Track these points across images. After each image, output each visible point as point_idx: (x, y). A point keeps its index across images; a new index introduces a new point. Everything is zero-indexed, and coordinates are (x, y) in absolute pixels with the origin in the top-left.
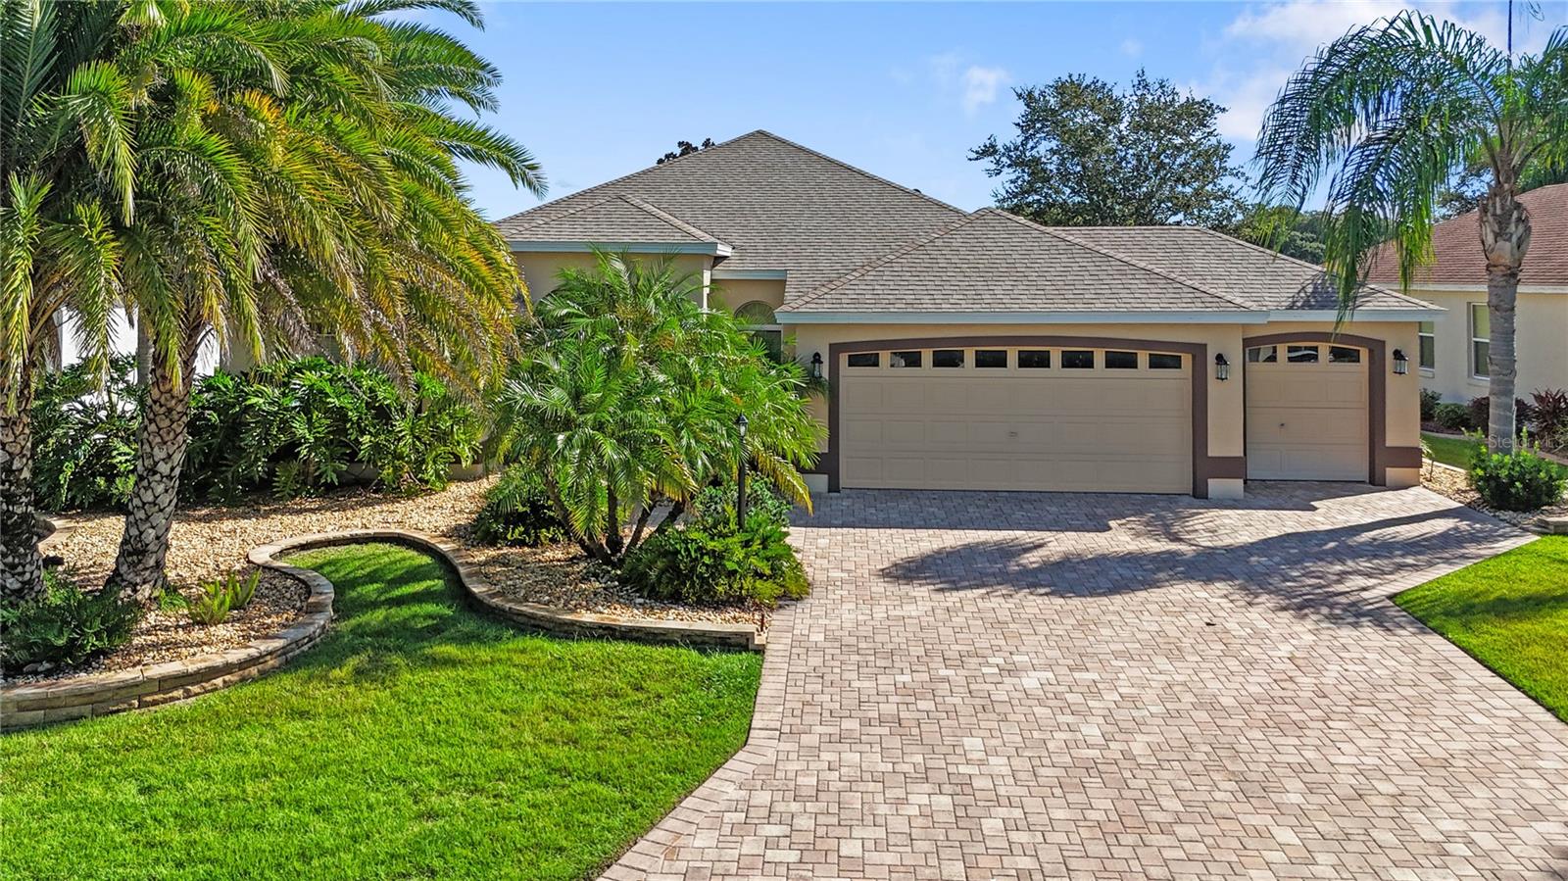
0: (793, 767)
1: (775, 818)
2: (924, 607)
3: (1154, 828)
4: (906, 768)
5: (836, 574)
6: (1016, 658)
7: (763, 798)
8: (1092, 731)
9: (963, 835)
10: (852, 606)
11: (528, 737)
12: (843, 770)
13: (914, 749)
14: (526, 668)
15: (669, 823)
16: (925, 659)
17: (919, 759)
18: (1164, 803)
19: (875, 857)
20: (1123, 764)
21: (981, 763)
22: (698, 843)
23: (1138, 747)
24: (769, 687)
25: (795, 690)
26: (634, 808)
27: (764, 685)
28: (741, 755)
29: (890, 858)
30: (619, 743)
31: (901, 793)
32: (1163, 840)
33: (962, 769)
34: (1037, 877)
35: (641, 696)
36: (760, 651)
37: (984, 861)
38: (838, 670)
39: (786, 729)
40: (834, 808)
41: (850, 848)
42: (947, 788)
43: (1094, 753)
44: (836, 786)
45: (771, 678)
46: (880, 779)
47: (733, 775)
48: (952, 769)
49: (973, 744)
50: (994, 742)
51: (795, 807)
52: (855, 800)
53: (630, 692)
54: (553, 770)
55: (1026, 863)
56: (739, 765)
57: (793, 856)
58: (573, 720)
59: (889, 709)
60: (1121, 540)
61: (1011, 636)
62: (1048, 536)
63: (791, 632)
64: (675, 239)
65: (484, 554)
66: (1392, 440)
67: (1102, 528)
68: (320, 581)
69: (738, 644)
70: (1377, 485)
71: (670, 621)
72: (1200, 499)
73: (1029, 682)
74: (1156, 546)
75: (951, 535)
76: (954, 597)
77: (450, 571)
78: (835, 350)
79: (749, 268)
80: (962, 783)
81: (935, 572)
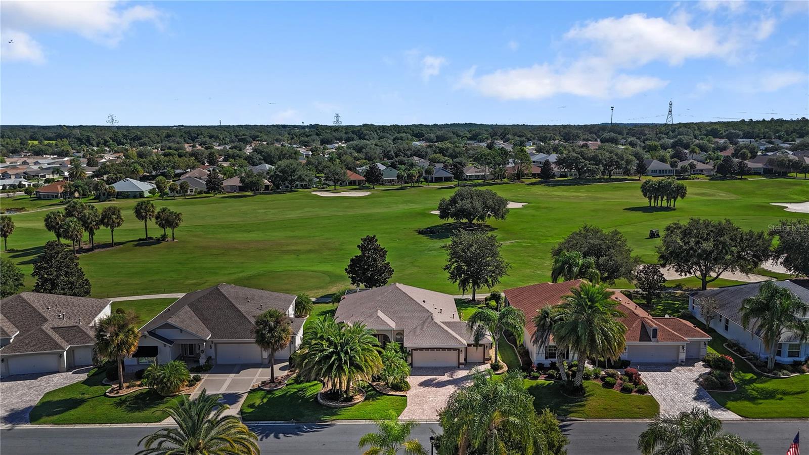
0: (411, 408)
5: (413, 385)
6: (430, 396)
7: (409, 410)
10: (415, 389)
11: (390, 406)
12: (415, 408)
14: (387, 399)
15: (403, 413)
16: (421, 397)
17: (420, 407)
21: (425, 407)
22: (405, 414)
24: (408, 400)
25: (410, 400)
28: (407, 407)
30: (397, 406)
31: (419, 410)
35: (398, 402)
36: (407, 396)
38: (414, 398)
39: (410, 405)
40: (414, 411)
41: (416, 414)
43: (434, 406)
46: (417, 409)
47: (407, 409)
51: (411, 411)
53: (396, 401)
54: (393, 409)
57: (412, 415)
58: (393, 404)
59: (418, 402)
60: (446, 378)
61: (430, 394)
62: (437, 377)
63: (409, 394)
64: (388, 328)
65: (375, 383)
66: (486, 357)
67: (444, 375)
68: (362, 389)
69: (405, 396)
70: (484, 363)
71: (398, 393)
72: (458, 368)
73: (430, 399)
74: (449, 378)
75: (426, 377)
76: (425, 388)
77: (372, 386)
78: (412, 350)
79: (398, 328)
80: (424, 409)
81: (424, 384)
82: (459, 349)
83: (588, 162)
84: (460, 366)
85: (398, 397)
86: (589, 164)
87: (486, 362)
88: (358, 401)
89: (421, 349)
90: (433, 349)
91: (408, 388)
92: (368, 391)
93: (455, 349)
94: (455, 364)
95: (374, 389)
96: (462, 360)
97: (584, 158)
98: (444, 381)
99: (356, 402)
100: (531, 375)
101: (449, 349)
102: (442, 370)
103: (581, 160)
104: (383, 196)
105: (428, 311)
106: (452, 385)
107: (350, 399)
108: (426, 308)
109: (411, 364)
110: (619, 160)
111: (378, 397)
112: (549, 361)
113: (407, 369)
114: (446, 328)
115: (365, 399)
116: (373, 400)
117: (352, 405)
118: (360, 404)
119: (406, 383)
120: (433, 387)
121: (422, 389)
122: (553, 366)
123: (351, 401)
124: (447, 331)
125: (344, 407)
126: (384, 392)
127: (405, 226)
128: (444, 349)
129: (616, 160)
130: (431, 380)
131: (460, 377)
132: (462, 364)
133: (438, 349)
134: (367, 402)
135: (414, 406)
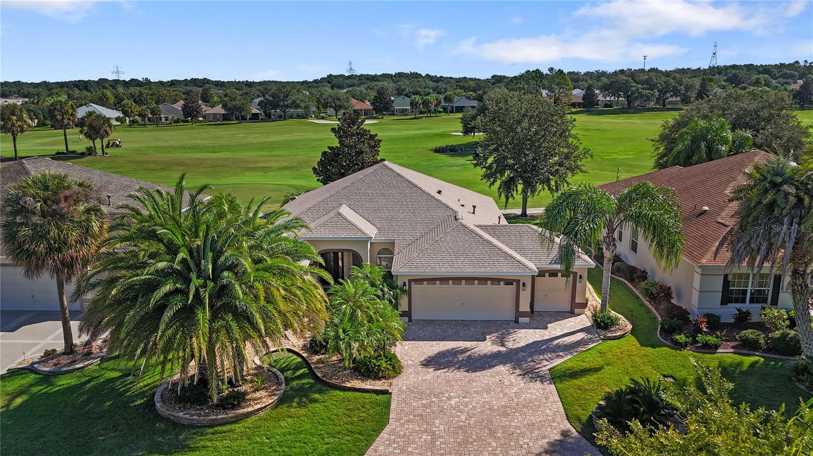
0: (399, 429)
1: (395, 442)
2: (432, 375)
3: (469, 443)
4: (423, 429)
5: (410, 362)
6: (451, 394)
7: (393, 437)
8: (463, 417)
9: (432, 446)
10: (413, 376)
11: (342, 423)
12: (409, 430)
13: (425, 423)
14: (336, 401)
15: (374, 444)
16: (430, 395)
17: (425, 426)
18: (473, 437)
19: (414, 451)
20: (468, 427)
21: (438, 427)
22: (381, 449)
23: (472, 422)
24: (393, 405)
25: (399, 406)
26: (367, 441)
27: (392, 405)
28: (388, 426)
29: (417, 451)
30: (361, 423)
31: (421, 436)
32: (470, 446)
33: (434, 429)
34: (444, 455)
35: (364, 410)
36: (391, 394)
37: (435, 452)
38: (409, 399)
39: (397, 419)
40: (407, 440)
41: (410, 449)
42: (430, 434)
43: (462, 424)
44: (408, 434)
45: (393, 403)
46: (417, 432)
47: (386, 432)
48: (432, 429)
49: (437, 422)
50: (442, 421)
51: (399, 440)
52: (411, 437)
53: (362, 408)
54: (349, 432)
55: (443, 452)
56: (387, 429)
57: (399, 451)
58: (351, 417)
59: (420, 412)
60: (487, 347)
61: (451, 386)
62: (468, 344)
63: (398, 386)
64: (359, 235)
65: (316, 358)
66: (577, 301)
67: (484, 340)
68: (279, 373)
69: (385, 392)
70: (572, 314)
71: (369, 385)
72: (516, 323)
73: (453, 402)
74: (496, 348)
75: (442, 343)
76: (439, 372)
77: (308, 365)
78: (410, 281)
79: (383, 238)
80: (434, 433)
81: (435, 362)
82: (518, 281)
83: (640, 86)
84: (521, 320)
85: (367, 395)
86: (642, 89)
87: (577, 311)
88: (258, 406)
89: (432, 280)
90: (457, 280)
91: (396, 369)
92: (293, 379)
93: (509, 282)
94: (509, 315)
95: (312, 374)
96: (525, 307)
97: (635, 82)
98: (485, 355)
99: (250, 409)
100: (697, 342)
101: (496, 281)
102: (479, 328)
103: (631, 84)
104: (393, 124)
105: (447, 207)
106: (505, 364)
107: (236, 400)
108: (444, 201)
109: (407, 314)
110: (677, 85)
111: (317, 396)
112: (732, 309)
113: (397, 324)
114: (487, 236)
115: (281, 401)
116: (300, 405)
117: (238, 419)
118: (261, 413)
119: (392, 359)
120: (459, 368)
121: (431, 374)
122: (743, 320)
123: (239, 406)
124: (489, 243)
125: (212, 425)
126: (333, 381)
127: (417, 146)
128: (483, 280)
129: (674, 84)
130: (454, 353)
131: (523, 344)
132: (524, 314)
133: (470, 280)
134: (283, 409)
135: (409, 421)
